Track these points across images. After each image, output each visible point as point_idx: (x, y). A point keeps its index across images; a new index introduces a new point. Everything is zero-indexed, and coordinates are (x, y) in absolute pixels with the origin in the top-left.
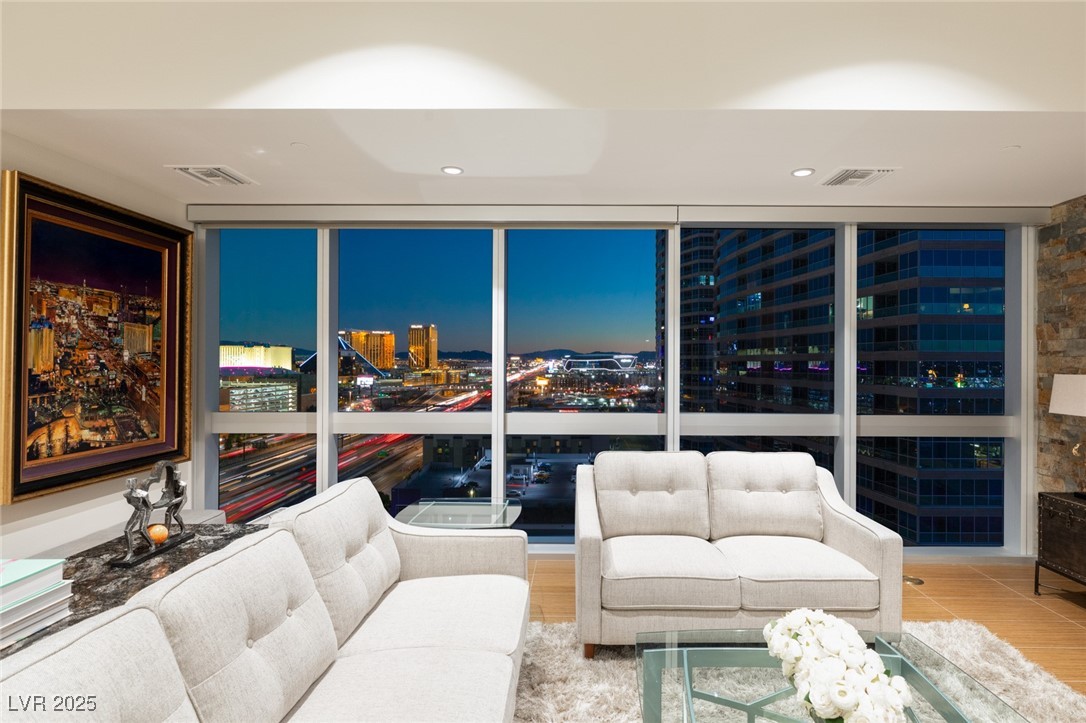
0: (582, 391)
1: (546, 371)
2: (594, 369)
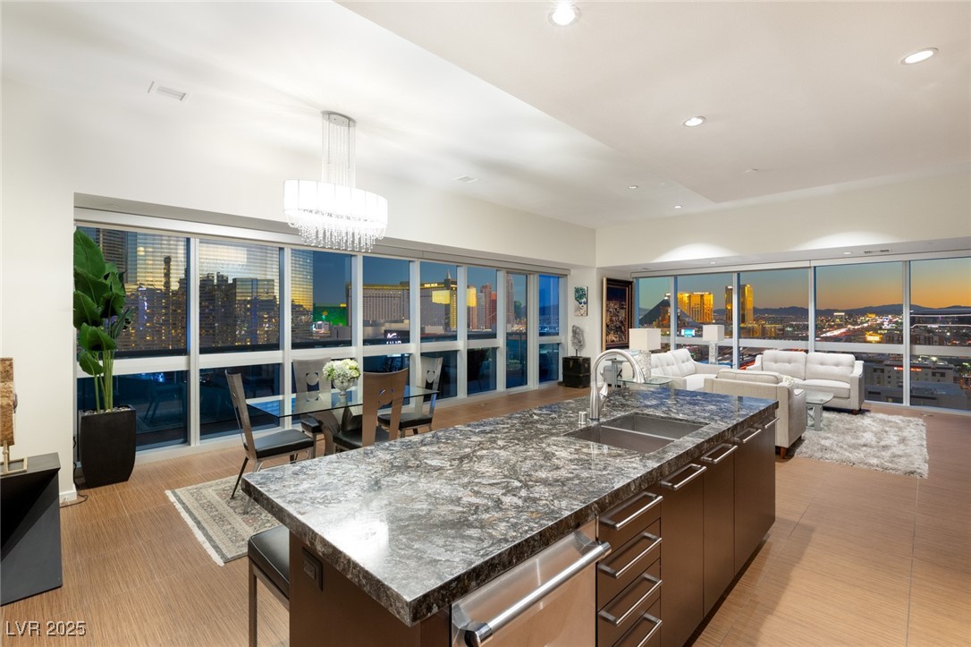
1: (880, 326)
2: (950, 325)
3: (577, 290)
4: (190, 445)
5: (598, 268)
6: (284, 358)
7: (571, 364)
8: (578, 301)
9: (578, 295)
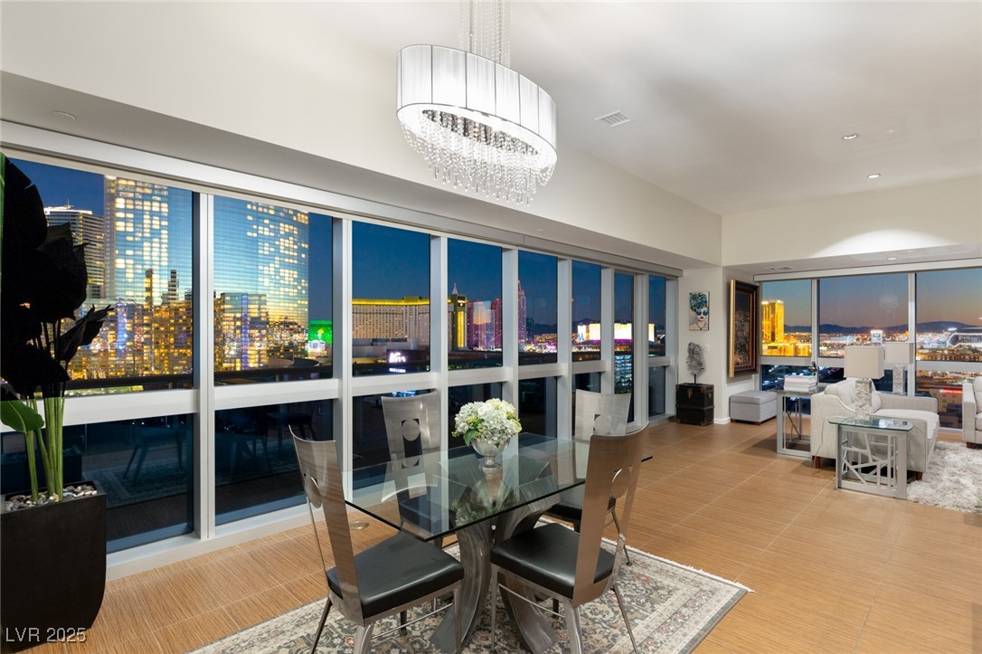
3: (694, 297)
4: (199, 537)
5: (726, 269)
6: (341, 391)
7: (690, 394)
8: (695, 310)
9: (694, 302)
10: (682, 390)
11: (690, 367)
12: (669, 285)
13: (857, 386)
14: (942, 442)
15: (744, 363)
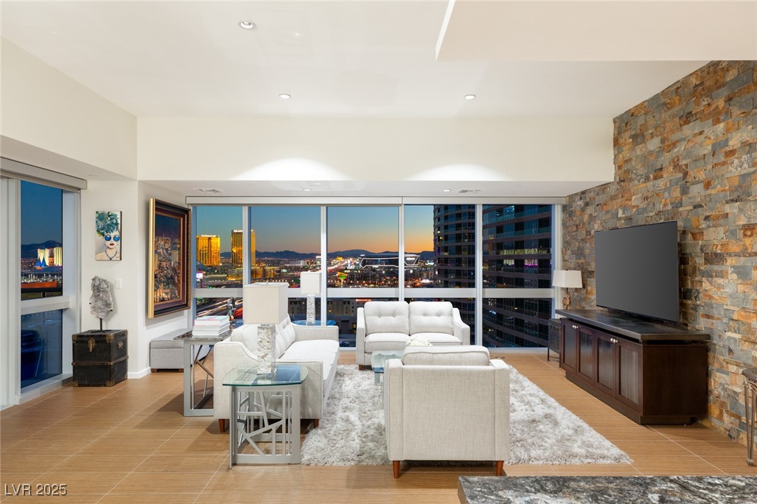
0: (375, 284)
1: (345, 267)
2: (385, 265)
3: (101, 217)
5: (139, 181)
7: (91, 345)
8: (103, 234)
9: (101, 224)
10: (80, 341)
11: (94, 309)
12: (67, 199)
13: (259, 333)
14: (342, 366)
15: (172, 298)
